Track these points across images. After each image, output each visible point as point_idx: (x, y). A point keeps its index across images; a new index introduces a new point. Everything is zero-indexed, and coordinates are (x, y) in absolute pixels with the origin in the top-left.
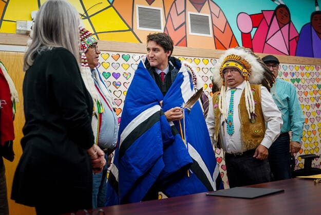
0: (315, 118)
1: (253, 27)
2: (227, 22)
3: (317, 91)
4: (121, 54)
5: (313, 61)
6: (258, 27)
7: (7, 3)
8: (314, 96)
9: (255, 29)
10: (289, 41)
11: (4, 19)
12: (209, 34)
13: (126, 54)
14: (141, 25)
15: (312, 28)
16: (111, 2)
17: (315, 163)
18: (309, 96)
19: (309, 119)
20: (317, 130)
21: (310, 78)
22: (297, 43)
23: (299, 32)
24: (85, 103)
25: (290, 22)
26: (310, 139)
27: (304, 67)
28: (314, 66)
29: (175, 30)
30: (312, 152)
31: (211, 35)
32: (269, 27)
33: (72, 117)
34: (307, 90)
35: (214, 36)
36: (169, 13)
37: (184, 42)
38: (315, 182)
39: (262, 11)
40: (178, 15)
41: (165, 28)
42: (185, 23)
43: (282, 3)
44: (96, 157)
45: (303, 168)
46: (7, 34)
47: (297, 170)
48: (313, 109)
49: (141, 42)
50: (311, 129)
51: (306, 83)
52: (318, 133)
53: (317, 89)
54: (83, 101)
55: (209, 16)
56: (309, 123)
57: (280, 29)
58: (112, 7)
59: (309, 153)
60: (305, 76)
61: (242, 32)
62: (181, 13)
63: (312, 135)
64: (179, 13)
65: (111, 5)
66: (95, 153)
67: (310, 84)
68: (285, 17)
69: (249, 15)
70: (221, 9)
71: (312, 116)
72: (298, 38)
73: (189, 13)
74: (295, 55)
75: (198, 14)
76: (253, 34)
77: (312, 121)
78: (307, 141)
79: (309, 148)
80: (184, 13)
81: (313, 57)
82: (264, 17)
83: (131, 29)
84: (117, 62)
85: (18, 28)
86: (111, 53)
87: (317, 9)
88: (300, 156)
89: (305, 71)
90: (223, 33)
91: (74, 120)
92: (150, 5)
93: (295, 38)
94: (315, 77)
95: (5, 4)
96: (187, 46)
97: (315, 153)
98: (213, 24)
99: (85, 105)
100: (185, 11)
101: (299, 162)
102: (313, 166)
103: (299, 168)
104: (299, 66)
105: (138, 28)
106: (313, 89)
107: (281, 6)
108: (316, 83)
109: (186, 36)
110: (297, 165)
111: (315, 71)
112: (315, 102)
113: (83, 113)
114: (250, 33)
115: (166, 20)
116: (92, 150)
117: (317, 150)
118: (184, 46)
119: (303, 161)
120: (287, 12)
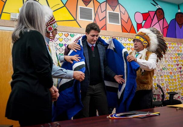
0: (176, 72)
1: (143, 20)
2: (129, 17)
3: (178, 57)
4: (69, 33)
5: (176, 40)
6: (146, 20)
7: (5, 3)
8: (176, 59)
9: (144, 22)
10: (163, 28)
11: (3, 12)
12: (119, 23)
13: (72, 33)
14: (81, 17)
15: (176, 22)
16: (64, 4)
17: (175, 97)
18: (173, 59)
19: (173, 72)
20: (177, 79)
21: (174, 50)
22: (167, 29)
23: (169, 24)
24: (48, 63)
25: (164, 18)
26: (173, 84)
27: (171, 43)
28: (176, 43)
29: (100, 21)
30: (174, 91)
31: (120, 24)
32: (152, 20)
33: (41, 71)
34: (172, 56)
35: (122, 25)
36: (97, 11)
37: (105, 28)
38: (177, 109)
39: (149, 11)
40: (102, 12)
41: (95, 19)
42: (105, 17)
43: (160, 7)
44: (54, 92)
45: (169, 99)
46: (5, 20)
47: (165, 101)
48: (175, 66)
49: (81, 27)
50: (173, 78)
51: (171, 52)
52: (177, 80)
53: (178, 56)
54: (47, 61)
55: (119, 13)
56: (173, 74)
57: (158, 22)
58: (65, 7)
59: (172, 91)
60: (171, 48)
61: (137, 23)
62: (103, 11)
63: (174, 81)
64: (102, 11)
65: (65, 5)
66: (53, 91)
67: (174, 53)
68: (161, 15)
69: (142, 14)
70: (126, 10)
71: (174, 71)
72: (168, 27)
73: (108, 11)
74: (166, 37)
75: (113, 12)
76: (143, 24)
77: (174, 73)
78: (171, 85)
79: (172, 88)
80: (105, 11)
81: (176, 38)
82: (150, 15)
83: (75, 20)
84: (67, 38)
85: (11, 17)
86: (64, 33)
87: (179, 11)
88: (167, 93)
89: (171, 45)
90: (127, 23)
91: (42, 73)
92: (86, 6)
93: (166, 27)
94: (177, 49)
95: (4, 3)
96: (106, 30)
97: (175, 91)
98: (121, 18)
99: (48, 64)
100: (106, 10)
101: (166, 96)
102: (174, 99)
103: (166, 100)
104: (168, 42)
105: (79, 19)
106: (175, 56)
107: (159, 9)
108: (177, 52)
109: (106, 24)
110: (165, 97)
111: (177, 45)
112: (176, 63)
113: (47, 69)
114: (142, 23)
115: (95, 15)
116: (52, 89)
117: (176, 89)
118: (105, 30)
119: (169, 95)
120: (162, 12)
